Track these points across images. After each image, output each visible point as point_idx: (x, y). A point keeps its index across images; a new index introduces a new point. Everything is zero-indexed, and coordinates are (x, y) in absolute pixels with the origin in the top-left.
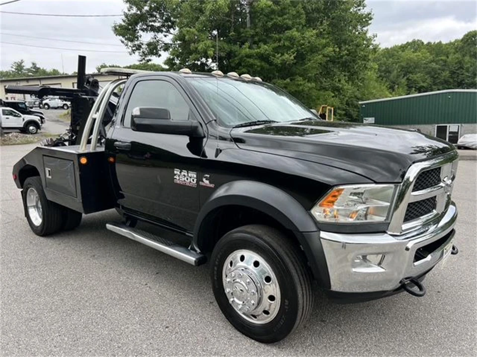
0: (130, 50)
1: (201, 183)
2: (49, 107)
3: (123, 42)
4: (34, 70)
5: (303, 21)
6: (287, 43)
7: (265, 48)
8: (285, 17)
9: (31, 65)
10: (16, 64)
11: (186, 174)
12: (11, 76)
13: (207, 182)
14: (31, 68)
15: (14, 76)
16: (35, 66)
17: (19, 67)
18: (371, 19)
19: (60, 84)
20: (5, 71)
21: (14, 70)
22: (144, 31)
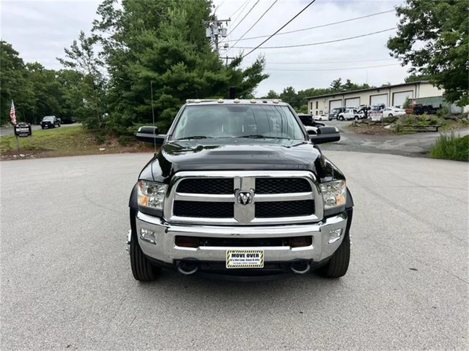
3: (392, 55)
4: (348, 86)
9: (346, 82)
10: (335, 82)
12: (329, 93)
14: (346, 84)
15: (332, 92)
16: (349, 83)
17: (337, 84)
20: (325, 89)
21: (332, 87)
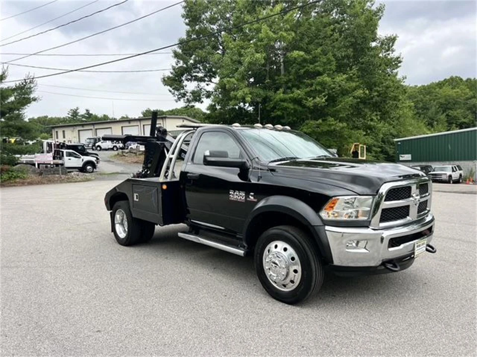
0: (176, 98)
1: (248, 199)
2: (101, 149)
3: (170, 91)
4: (87, 116)
5: (333, 67)
6: (318, 88)
7: (298, 93)
8: (316, 64)
9: (85, 112)
10: (72, 111)
11: (238, 194)
12: (67, 122)
13: (252, 198)
14: (85, 114)
15: (70, 122)
16: (89, 113)
17: (75, 113)
18: (400, 62)
19: (111, 128)
20: (62, 117)
21: (70, 116)
22: (188, 81)
